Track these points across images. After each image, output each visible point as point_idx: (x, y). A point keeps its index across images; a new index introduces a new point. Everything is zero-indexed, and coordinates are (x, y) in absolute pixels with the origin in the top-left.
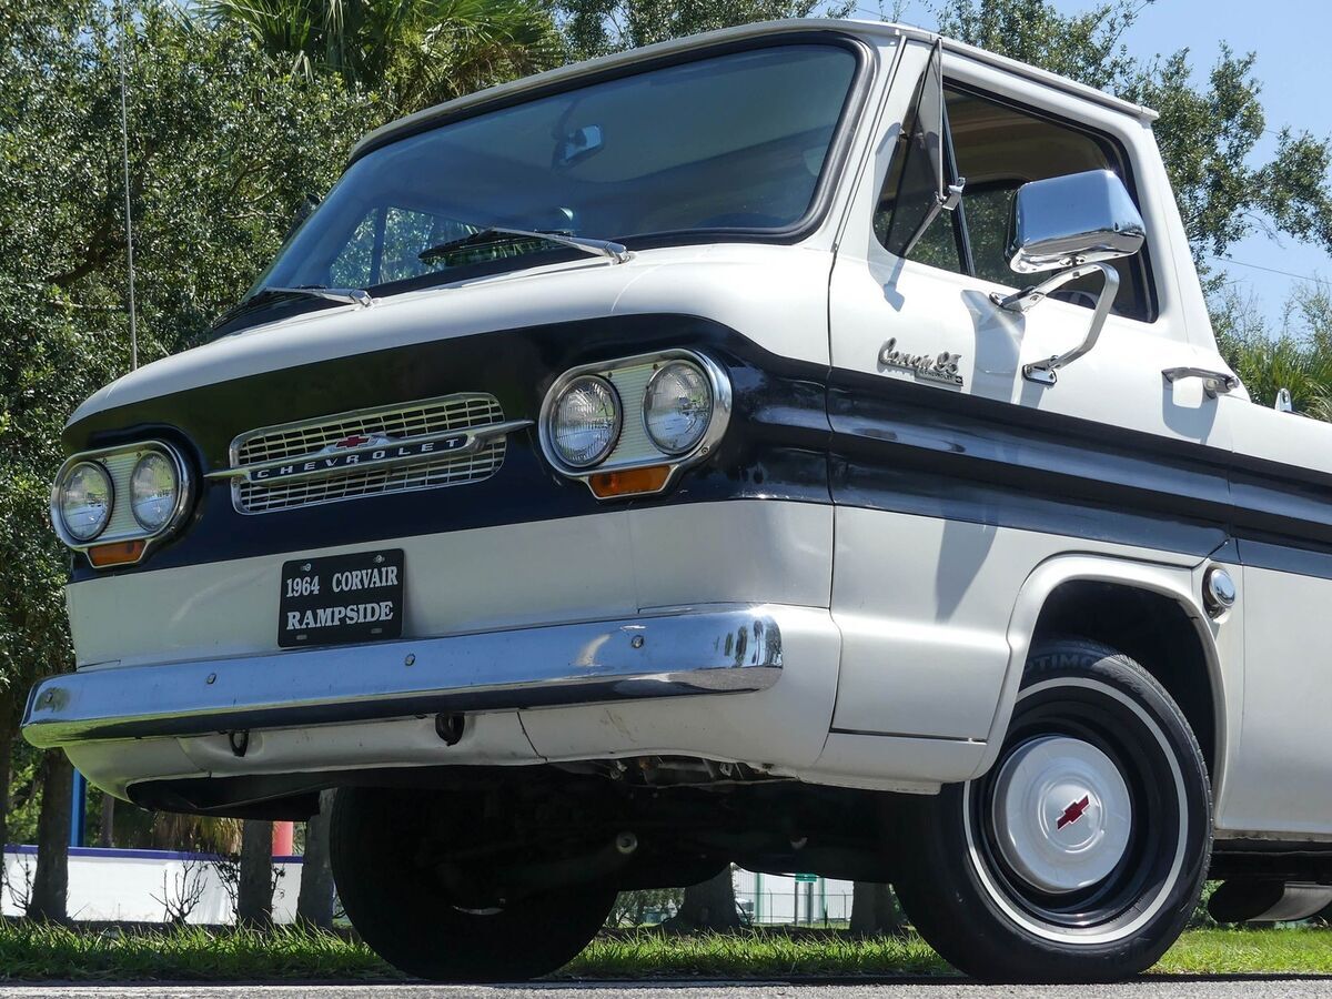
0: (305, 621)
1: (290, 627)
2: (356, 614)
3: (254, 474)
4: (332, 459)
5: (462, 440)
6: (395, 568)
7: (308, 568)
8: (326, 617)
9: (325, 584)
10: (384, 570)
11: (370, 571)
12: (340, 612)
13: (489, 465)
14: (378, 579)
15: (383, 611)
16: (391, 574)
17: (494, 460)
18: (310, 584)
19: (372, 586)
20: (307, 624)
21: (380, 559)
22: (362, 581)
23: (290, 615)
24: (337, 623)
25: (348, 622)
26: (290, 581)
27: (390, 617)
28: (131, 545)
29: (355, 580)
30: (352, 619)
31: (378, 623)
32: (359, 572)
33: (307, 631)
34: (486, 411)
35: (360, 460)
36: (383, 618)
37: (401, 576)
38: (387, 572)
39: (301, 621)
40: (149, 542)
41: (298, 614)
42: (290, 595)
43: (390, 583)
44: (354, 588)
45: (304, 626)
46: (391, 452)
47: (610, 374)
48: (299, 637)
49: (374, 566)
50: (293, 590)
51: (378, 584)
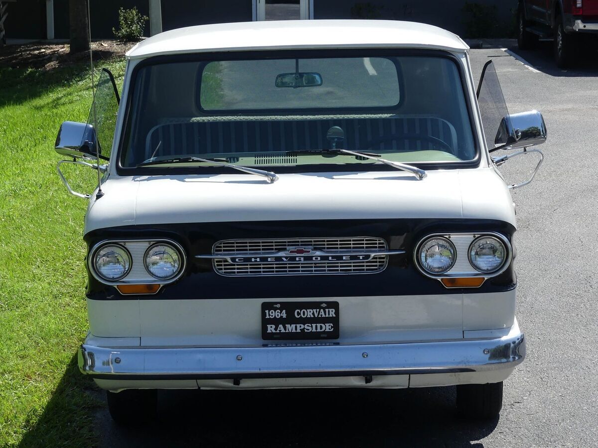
0: (279, 329)
1: (269, 331)
2: (309, 328)
3: (233, 260)
4: (286, 258)
5: (368, 257)
6: (334, 310)
7: (278, 306)
8: (291, 328)
9: (290, 314)
10: (327, 310)
11: (318, 310)
12: (300, 327)
13: (376, 266)
14: (323, 313)
15: (328, 327)
16: (332, 312)
17: (378, 264)
18: (281, 313)
19: (320, 316)
20: (280, 331)
21: (324, 305)
22: (313, 314)
23: (269, 326)
24: (299, 331)
25: (306, 331)
26: (267, 311)
27: (332, 330)
28: (149, 287)
29: (309, 313)
30: (309, 330)
31: (324, 332)
32: (311, 310)
33: (280, 333)
34: (376, 244)
35: (305, 260)
36: (327, 330)
37: (337, 313)
38: (329, 311)
39: (276, 329)
40: (161, 286)
41: (274, 326)
42: (267, 317)
43: (331, 316)
44: (309, 316)
45: (278, 331)
46: (323, 258)
47: (450, 237)
48: (275, 336)
49: (320, 308)
50: (269, 315)
51: (324, 316)
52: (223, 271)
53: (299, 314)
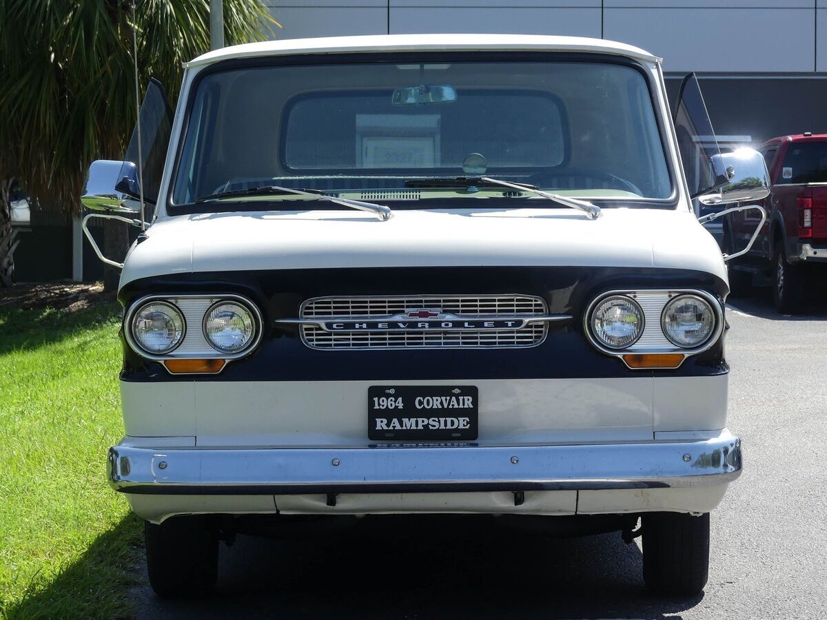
0: (392, 425)
1: (378, 427)
3: (329, 325)
4: (404, 323)
5: (519, 323)
6: (470, 398)
7: (392, 391)
8: (409, 423)
9: (409, 403)
10: (461, 398)
11: (448, 398)
12: (423, 421)
13: (531, 337)
14: (455, 403)
15: (461, 423)
16: (468, 402)
17: (534, 335)
18: (395, 402)
19: (451, 407)
20: (394, 427)
21: (457, 391)
22: (441, 403)
23: (378, 420)
24: (420, 427)
25: (431, 428)
26: (376, 399)
27: (468, 427)
28: (210, 363)
29: (436, 402)
30: (435, 426)
31: (457, 430)
32: (439, 398)
33: (394, 431)
34: (531, 305)
35: (430, 327)
36: (461, 427)
37: (475, 402)
38: (464, 399)
39: (388, 425)
40: (227, 361)
41: (385, 421)
42: (377, 407)
43: (466, 406)
44: (435, 407)
45: (391, 428)
46: (456, 324)
47: (635, 297)
48: (387, 435)
49: (452, 395)
50: (379, 405)
51: (456, 406)
52: (315, 343)
53: (421, 403)
